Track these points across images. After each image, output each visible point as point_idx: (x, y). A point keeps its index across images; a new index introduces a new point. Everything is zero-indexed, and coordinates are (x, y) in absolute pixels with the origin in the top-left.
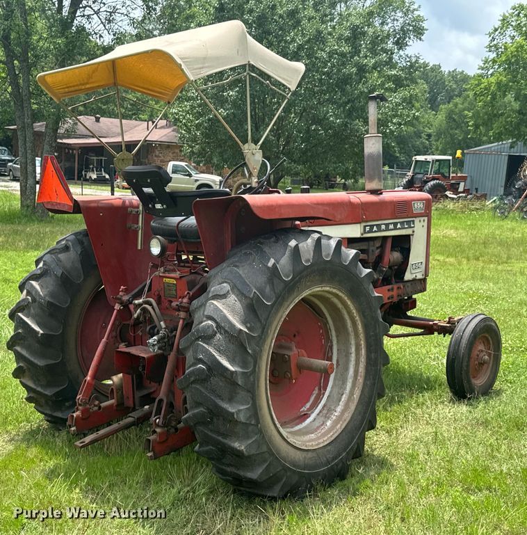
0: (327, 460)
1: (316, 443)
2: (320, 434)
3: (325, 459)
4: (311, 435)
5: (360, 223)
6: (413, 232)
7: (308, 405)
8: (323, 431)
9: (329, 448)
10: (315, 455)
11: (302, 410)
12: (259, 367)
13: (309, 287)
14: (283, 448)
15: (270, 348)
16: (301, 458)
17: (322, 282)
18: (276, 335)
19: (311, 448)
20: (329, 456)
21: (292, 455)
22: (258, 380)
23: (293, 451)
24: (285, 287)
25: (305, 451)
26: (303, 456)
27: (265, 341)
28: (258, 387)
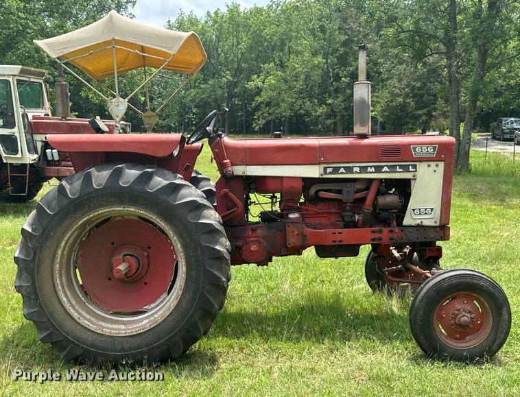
0: (123, 348)
3: (120, 346)
5: (319, 164)
6: (414, 176)
7: (153, 306)
9: (129, 339)
10: (110, 340)
11: (146, 307)
12: (39, 258)
13: (105, 206)
14: (68, 324)
15: (58, 247)
16: (90, 338)
17: (122, 203)
18: (66, 238)
19: (107, 334)
20: (126, 346)
21: (79, 332)
22: (38, 268)
23: (82, 330)
24: (70, 203)
25: (99, 334)
26: (94, 337)
27: (46, 240)
28: (38, 272)
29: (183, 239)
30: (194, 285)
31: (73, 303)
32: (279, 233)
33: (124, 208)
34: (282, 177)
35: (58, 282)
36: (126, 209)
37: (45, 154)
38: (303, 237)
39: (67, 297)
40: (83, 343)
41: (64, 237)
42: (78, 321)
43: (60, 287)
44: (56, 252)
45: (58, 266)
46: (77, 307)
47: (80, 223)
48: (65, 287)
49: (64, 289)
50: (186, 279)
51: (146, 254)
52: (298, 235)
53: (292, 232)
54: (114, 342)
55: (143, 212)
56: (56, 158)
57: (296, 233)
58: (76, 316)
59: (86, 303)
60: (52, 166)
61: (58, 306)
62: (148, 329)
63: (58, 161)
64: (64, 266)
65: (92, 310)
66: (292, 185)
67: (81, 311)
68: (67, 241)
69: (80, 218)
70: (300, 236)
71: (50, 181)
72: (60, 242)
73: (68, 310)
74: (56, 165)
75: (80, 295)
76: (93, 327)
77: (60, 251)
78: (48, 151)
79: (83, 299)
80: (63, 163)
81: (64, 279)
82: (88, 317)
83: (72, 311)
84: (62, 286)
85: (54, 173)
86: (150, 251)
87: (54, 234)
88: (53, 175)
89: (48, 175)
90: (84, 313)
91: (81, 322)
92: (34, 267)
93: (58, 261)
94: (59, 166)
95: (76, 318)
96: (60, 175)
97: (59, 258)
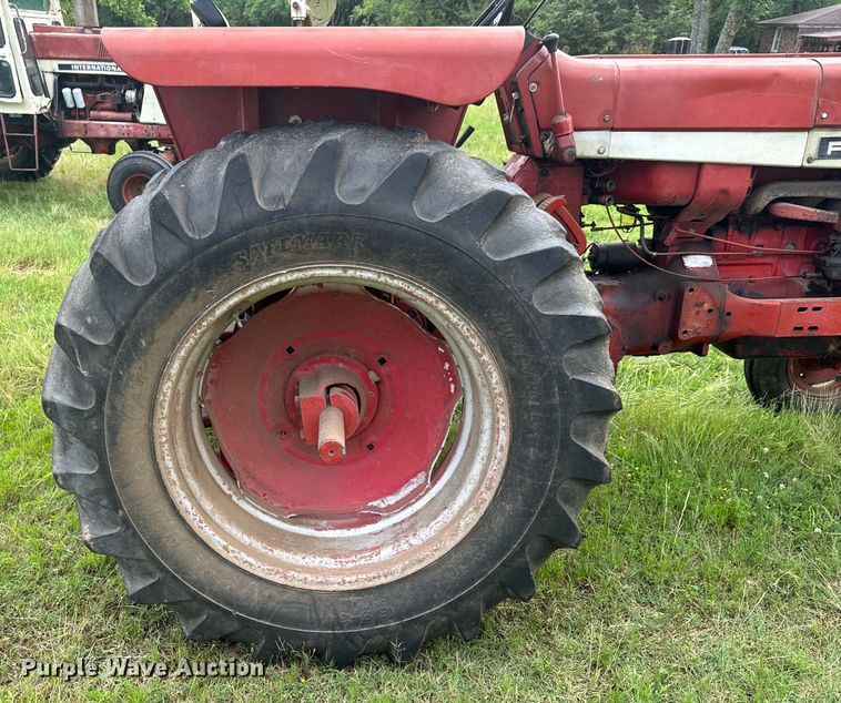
0: (338, 619)
1: (320, 579)
2: (350, 565)
3: (331, 615)
4: (326, 559)
5: (807, 129)
7: (392, 500)
8: (362, 562)
9: (352, 599)
10: (304, 599)
11: (375, 503)
12: (113, 407)
13: (290, 264)
14: (199, 564)
15: (161, 375)
16: (255, 594)
17: (339, 256)
18: (183, 354)
19: (296, 584)
20: (347, 615)
21: (229, 583)
22: (114, 432)
23: (236, 575)
24: (190, 256)
25: (276, 584)
26: (267, 593)
27: (128, 360)
28: (114, 444)
29: (509, 359)
30: (529, 481)
31: (208, 507)
32: (658, 303)
33: (345, 269)
34: (700, 166)
35: (169, 462)
36: (351, 273)
37: (61, 97)
38: (720, 316)
39: (191, 496)
40: (239, 608)
41: (178, 351)
42: (224, 554)
43: (174, 476)
44: (156, 389)
45: (164, 424)
46: (217, 518)
47: (218, 312)
48: (186, 472)
49: (182, 478)
50: (508, 464)
51: (373, 376)
52: (710, 311)
53: (696, 305)
54: (315, 602)
55: (399, 283)
56: (81, 104)
57: (707, 306)
58: (217, 543)
59: (235, 498)
60: (74, 118)
61: (172, 522)
62: (397, 576)
63: (84, 109)
64: (180, 420)
65: (247, 513)
66: (723, 186)
67: (227, 526)
68: (185, 360)
69: (220, 297)
70: (715, 315)
71: (72, 145)
72: (166, 362)
73: (197, 530)
74: (81, 118)
75: (219, 480)
76: (260, 570)
77: (167, 387)
78: (66, 91)
79: (225, 488)
80: (92, 113)
81: (181, 453)
82: (246, 539)
83: (207, 533)
84: (179, 470)
85: (79, 131)
86: (384, 369)
87: (150, 343)
88: (77, 135)
89: (69, 135)
90: (235, 532)
91: (230, 557)
92: (101, 430)
93: (165, 412)
94: (85, 119)
95: (219, 549)
96: (90, 135)
97: (166, 405)
